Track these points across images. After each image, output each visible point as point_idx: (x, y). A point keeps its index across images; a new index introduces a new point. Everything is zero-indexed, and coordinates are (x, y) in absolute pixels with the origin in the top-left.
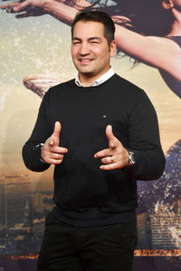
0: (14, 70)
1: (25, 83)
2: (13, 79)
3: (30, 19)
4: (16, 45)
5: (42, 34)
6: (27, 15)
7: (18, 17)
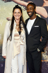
0: (4, 16)
1: (7, 19)
2: (4, 18)
3: (8, 3)
4: (5, 9)
5: (11, 6)
6: (7, 2)
7: (5, 2)
